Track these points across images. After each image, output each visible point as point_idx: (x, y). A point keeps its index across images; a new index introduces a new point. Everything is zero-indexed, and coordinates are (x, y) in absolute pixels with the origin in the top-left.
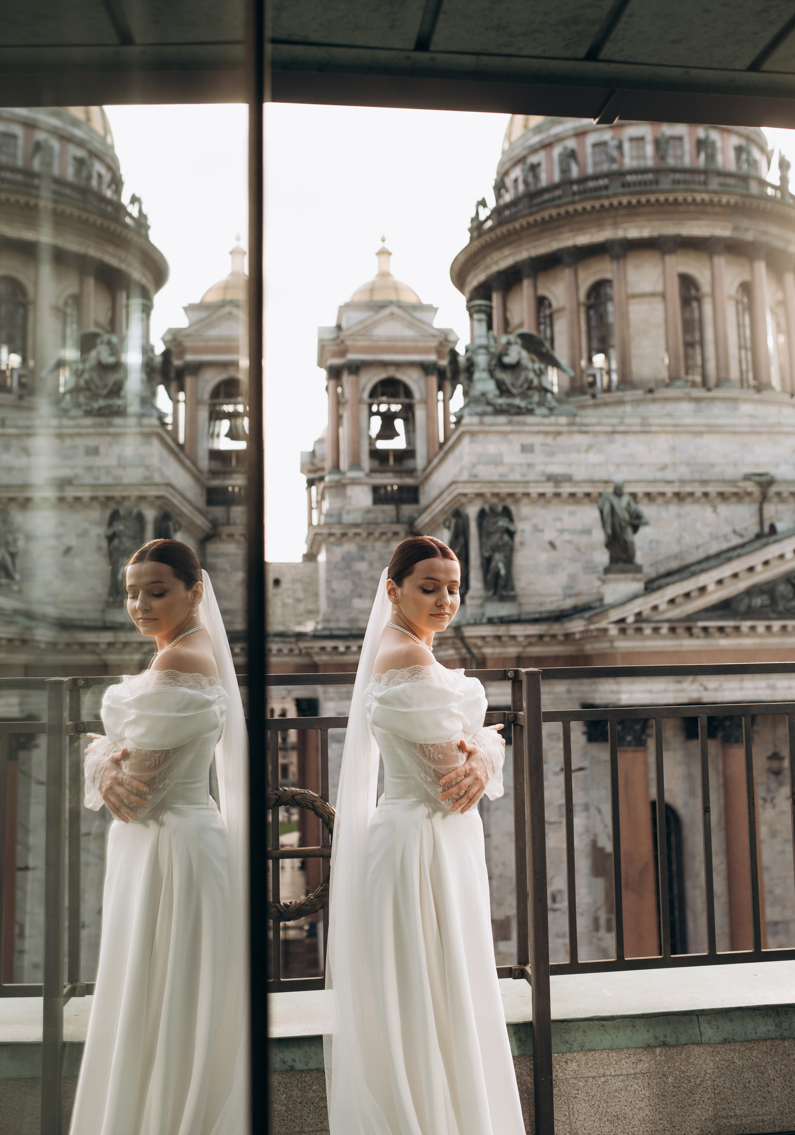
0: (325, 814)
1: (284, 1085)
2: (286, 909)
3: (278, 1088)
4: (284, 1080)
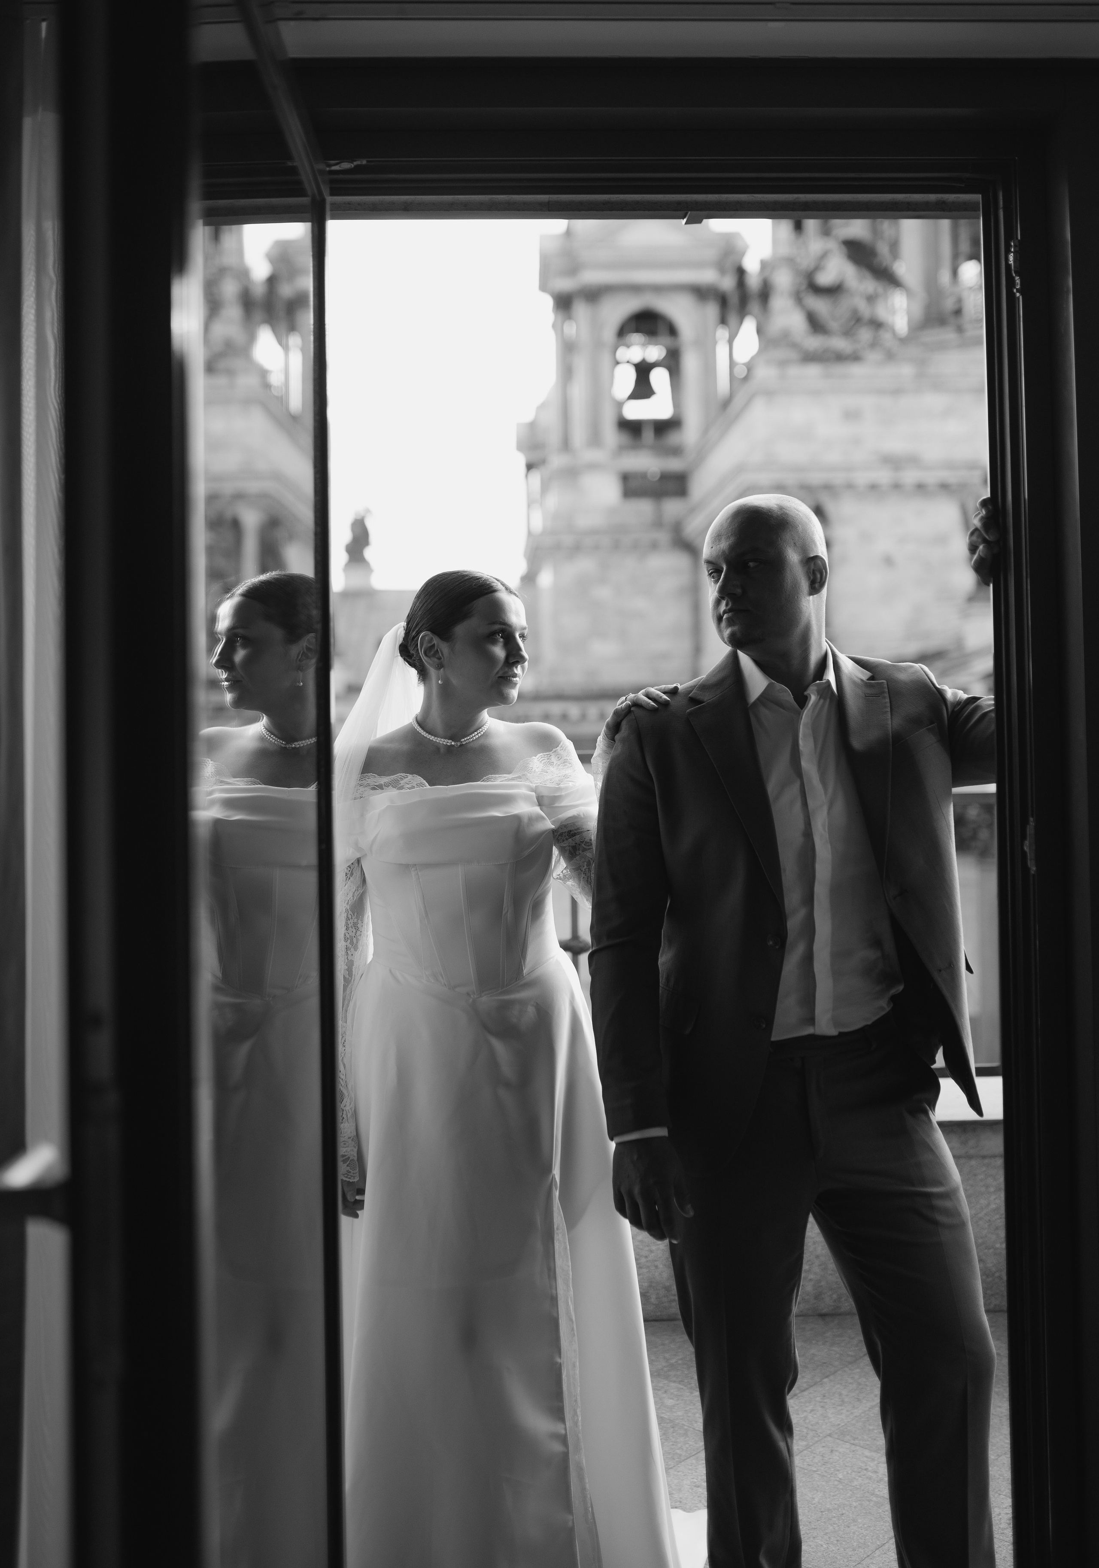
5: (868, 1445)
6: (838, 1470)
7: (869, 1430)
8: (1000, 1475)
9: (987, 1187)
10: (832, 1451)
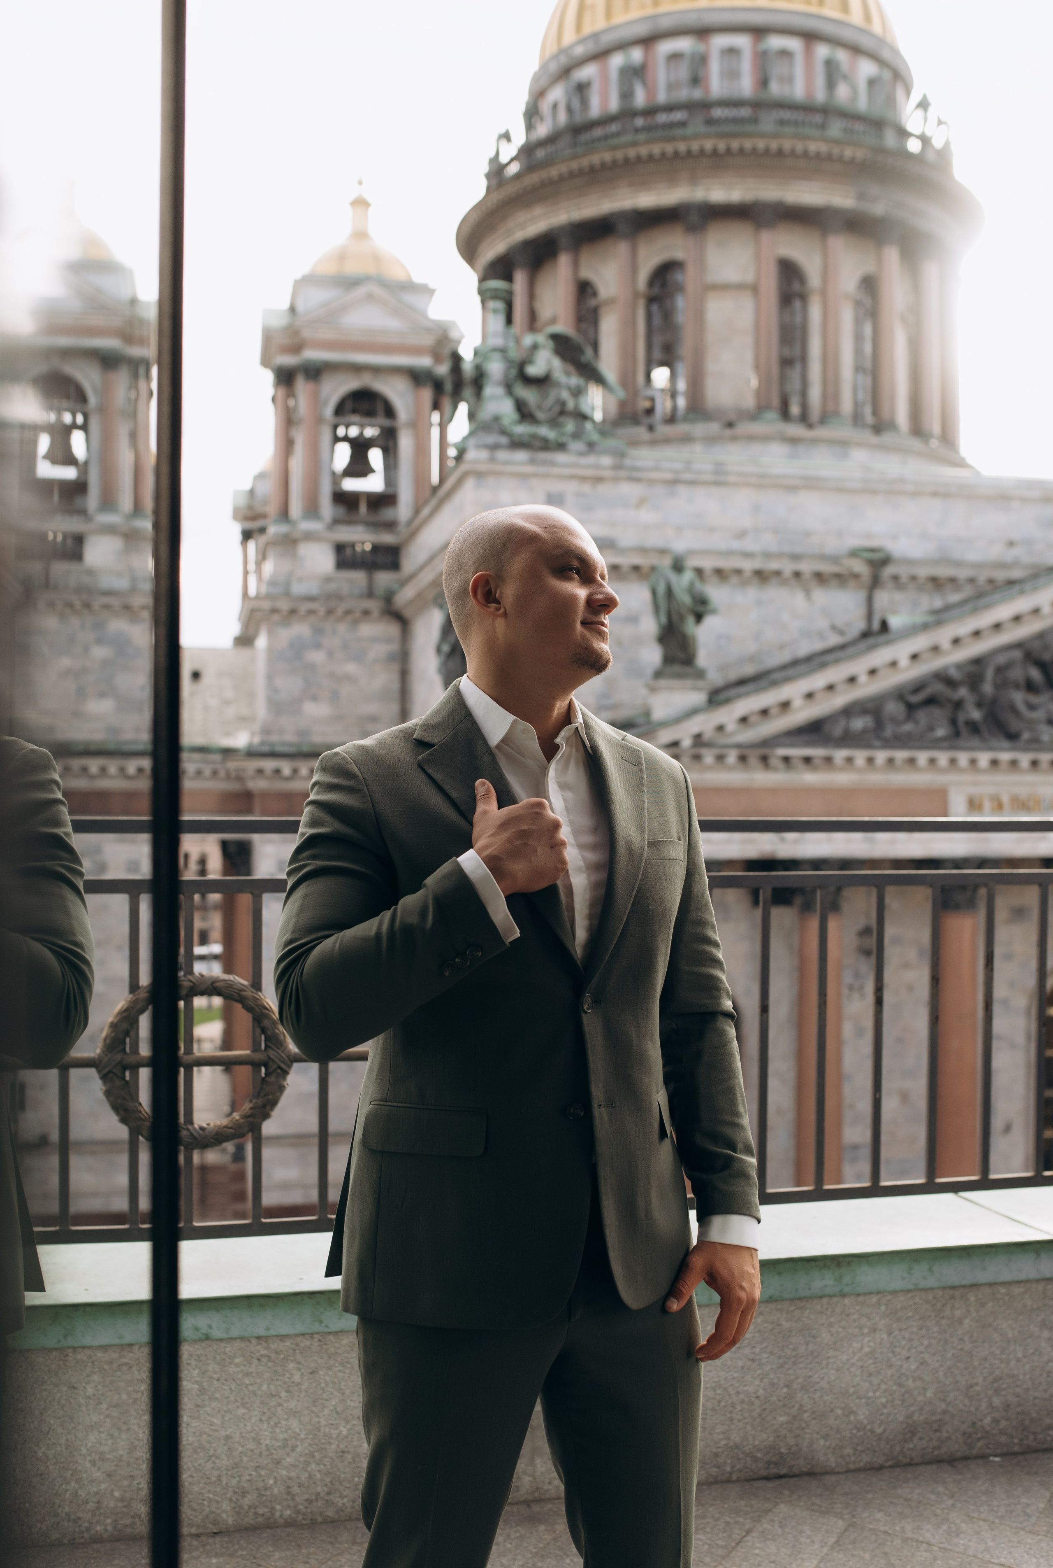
1: (197, 1357)
2: (201, 1132)
3: (189, 1362)
4: (197, 1351)
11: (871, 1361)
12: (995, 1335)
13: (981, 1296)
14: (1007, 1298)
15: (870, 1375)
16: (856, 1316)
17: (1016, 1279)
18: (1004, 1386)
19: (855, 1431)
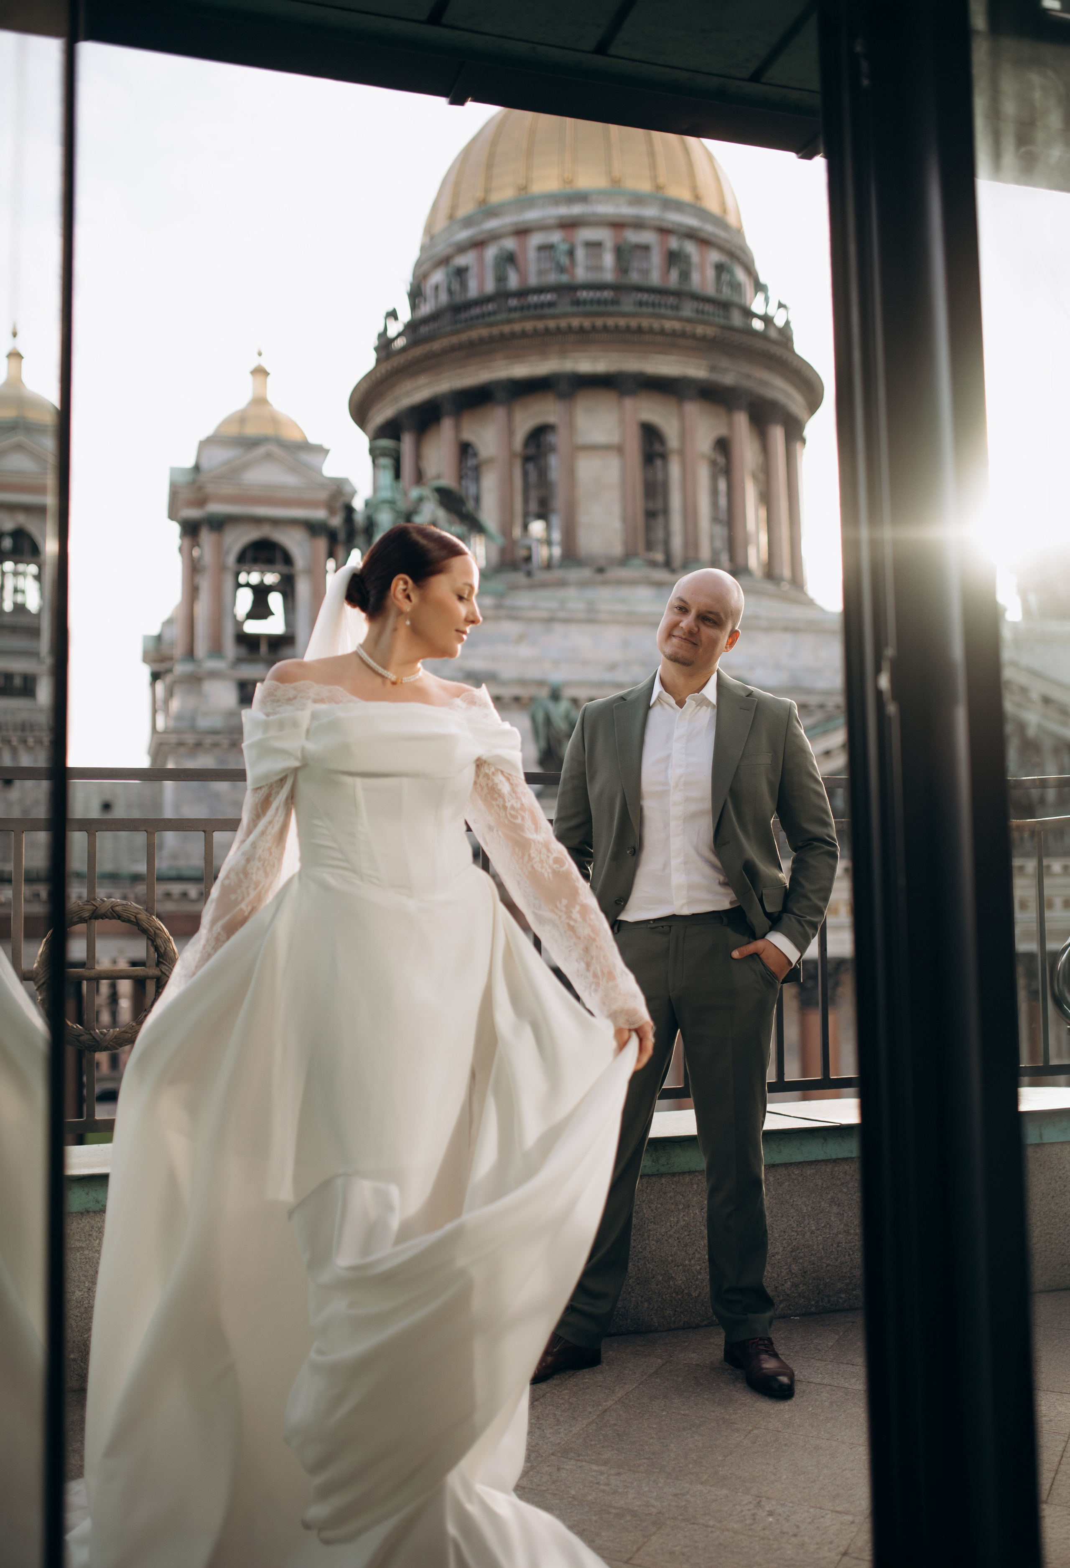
0: (151, 929)
1: (97, 1229)
3: (91, 1233)
4: (97, 1224)
5: (593, 1459)
6: (569, 1487)
7: (591, 1445)
8: (731, 1474)
9: (677, 1205)
10: (558, 1469)
11: (686, 1233)
12: (792, 1211)
13: (779, 1177)
14: (800, 1178)
15: (686, 1246)
16: (672, 1194)
17: (807, 1160)
18: (802, 1255)
19: (674, 1295)
